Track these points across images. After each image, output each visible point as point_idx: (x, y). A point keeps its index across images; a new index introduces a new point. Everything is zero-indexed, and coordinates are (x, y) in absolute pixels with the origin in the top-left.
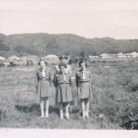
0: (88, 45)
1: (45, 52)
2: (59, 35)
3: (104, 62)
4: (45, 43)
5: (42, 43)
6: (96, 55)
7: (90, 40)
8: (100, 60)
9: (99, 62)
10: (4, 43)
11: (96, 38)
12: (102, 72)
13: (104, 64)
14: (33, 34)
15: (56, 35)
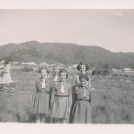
0: (113, 58)
1: (73, 61)
2: (87, 46)
3: (126, 76)
4: (73, 53)
5: (70, 53)
6: (119, 69)
7: (115, 54)
8: (123, 74)
9: (121, 75)
10: (37, 49)
11: (121, 52)
12: (122, 86)
13: (126, 78)
14: (63, 44)
15: (84, 46)
